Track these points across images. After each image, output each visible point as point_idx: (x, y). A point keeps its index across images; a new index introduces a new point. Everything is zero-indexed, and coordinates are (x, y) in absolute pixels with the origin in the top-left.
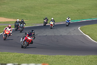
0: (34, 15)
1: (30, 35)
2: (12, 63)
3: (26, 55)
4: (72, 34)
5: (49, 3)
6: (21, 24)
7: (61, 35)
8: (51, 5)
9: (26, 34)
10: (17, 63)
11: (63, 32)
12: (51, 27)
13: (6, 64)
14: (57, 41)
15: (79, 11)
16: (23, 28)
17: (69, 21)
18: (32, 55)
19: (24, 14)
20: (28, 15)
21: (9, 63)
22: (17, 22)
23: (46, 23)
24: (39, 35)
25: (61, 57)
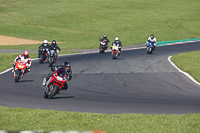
0: (77, 32)
1: (61, 72)
3: (61, 114)
4: (156, 71)
5: (108, 7)
6: (52, 49)
7: (132, 73)
9: (53, 70)
11: (136, 66)
14: (125, 85)
15: (169, 24)
17: (153, 43)
18: (73, 113)
19: (55, 29)
20: (63, 31)
21: (25, 129)
22: (43, 45)
25: (132, 118)
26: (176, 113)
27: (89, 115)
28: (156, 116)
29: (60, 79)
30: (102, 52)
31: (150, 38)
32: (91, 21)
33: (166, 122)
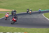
0: (20, 8)
2: (9, 32)
3: (16, 28)
4: (40, 17)
5: (28, 2)
7: (34, 18)
9: (13, 17)
11: (35, 16)
14: (32, 21)
15: (43, 6)
18: (19, 28)
19: (15, 7)
20: (17, 8)
22: (13, 11)
24: (23, 18)
28: (40, 29)
30: (27, 13)
32: (24, 5)
33: (42, 30)
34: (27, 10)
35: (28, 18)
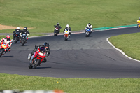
1: (42, 49)
2: (11, 89)
3: (32, 78)
4: (98, 48)
5: (65, 4)
6: (23, 33)
7: (82, 49)
8: (67, 6)
9: (36, 48)
10: (19, 90)
11: (85, 45)
12: (66, 38)
13: (2, 91)
14: (76, 58)
15: (108, 15)
16: (26, 39)
17: (90, 29)
18: (40, 77)
20: (34, 20)
22: (16, 30)
23: (58, 32)
25: (81, 81)
26: (113, 78)
27: (51, 78)
29: (41, 54)
31: (88, 26)
32: (53, 13)
34: (56, 27)
35: (65, 49)
